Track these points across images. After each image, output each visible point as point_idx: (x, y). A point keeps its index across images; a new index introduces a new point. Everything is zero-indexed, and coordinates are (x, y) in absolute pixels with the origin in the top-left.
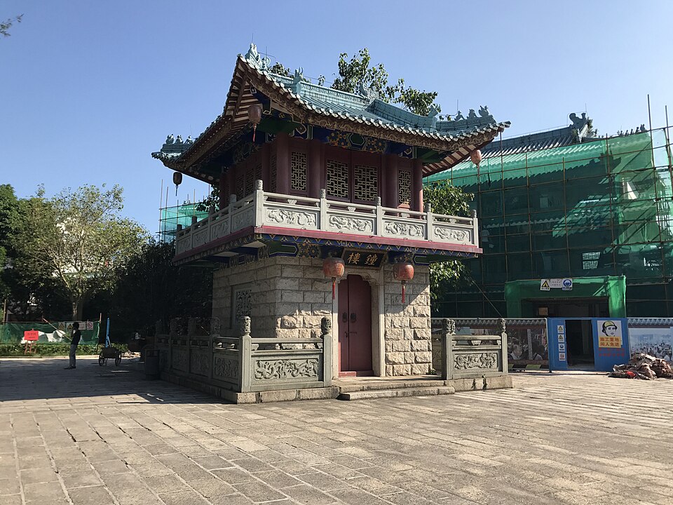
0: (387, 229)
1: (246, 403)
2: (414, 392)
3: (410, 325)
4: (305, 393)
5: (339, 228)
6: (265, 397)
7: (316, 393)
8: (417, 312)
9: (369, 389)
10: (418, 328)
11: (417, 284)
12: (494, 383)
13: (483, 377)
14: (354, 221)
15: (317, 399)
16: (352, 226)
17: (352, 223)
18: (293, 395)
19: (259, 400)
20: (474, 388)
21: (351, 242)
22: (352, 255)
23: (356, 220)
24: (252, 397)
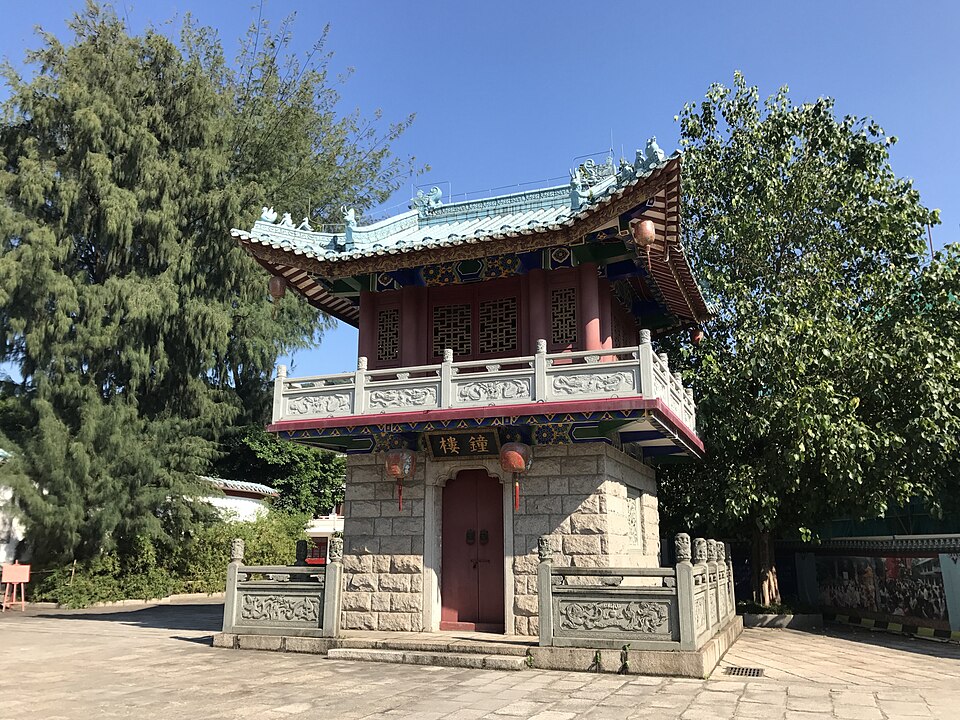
0: (462, 395)
1: (222, 647)
2: (435, 657)
3: (563, 549)
4: (293, 643)
5: (384, 406)
6: (243, 643)
7: (307, 643)
8: (578, 525)
9: (385, 646)
10: (578, 553)
11: (579, 476)
12: (652, 662)
13: (624, 648)
14: (408, 394)
15: (308, 653)
16: (404, 400)
17: (403, 396)
18: (278, 644)
19: (237, 645)
20: (597, 667)
21: (400, 424)
22: (443, 441)
23: (410, 392)
24: (228, 640)
